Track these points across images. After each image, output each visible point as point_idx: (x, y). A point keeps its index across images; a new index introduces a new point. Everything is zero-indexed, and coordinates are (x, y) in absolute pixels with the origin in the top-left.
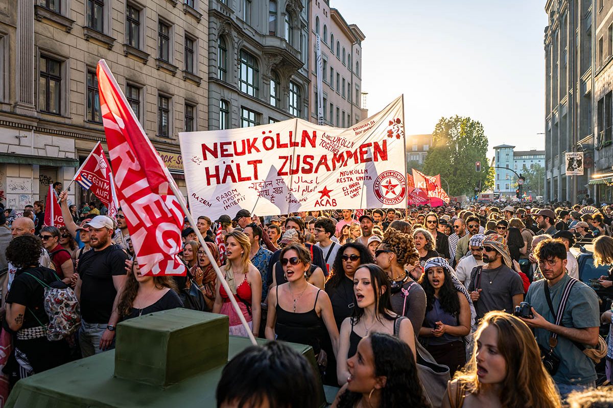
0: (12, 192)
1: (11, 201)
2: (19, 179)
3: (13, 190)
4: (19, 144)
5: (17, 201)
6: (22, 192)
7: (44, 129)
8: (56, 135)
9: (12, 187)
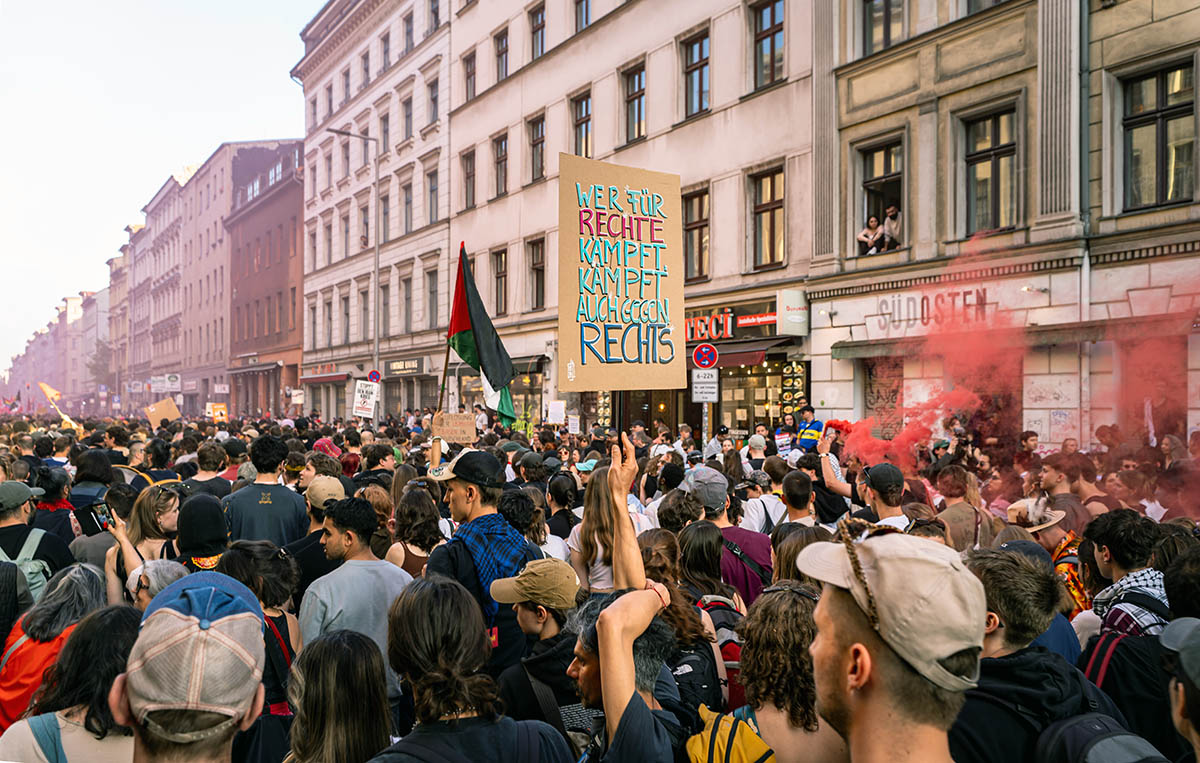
0: (1035, 405)
1: (1032, 423)
2: (1048, 378)
3: (1036, 400)
4: (1050, 303)
5: (1046, 423)
6: (1054, 404)
7: (1119, 254)
8: (1156, 258)
9: (1033, 396)
